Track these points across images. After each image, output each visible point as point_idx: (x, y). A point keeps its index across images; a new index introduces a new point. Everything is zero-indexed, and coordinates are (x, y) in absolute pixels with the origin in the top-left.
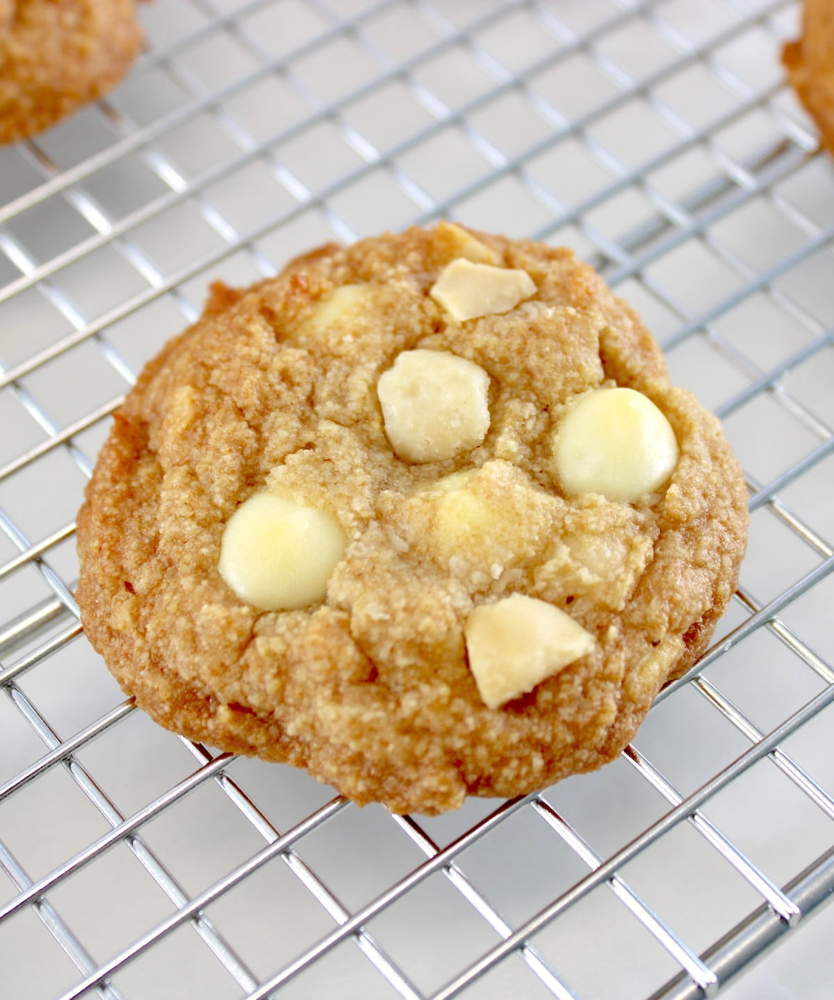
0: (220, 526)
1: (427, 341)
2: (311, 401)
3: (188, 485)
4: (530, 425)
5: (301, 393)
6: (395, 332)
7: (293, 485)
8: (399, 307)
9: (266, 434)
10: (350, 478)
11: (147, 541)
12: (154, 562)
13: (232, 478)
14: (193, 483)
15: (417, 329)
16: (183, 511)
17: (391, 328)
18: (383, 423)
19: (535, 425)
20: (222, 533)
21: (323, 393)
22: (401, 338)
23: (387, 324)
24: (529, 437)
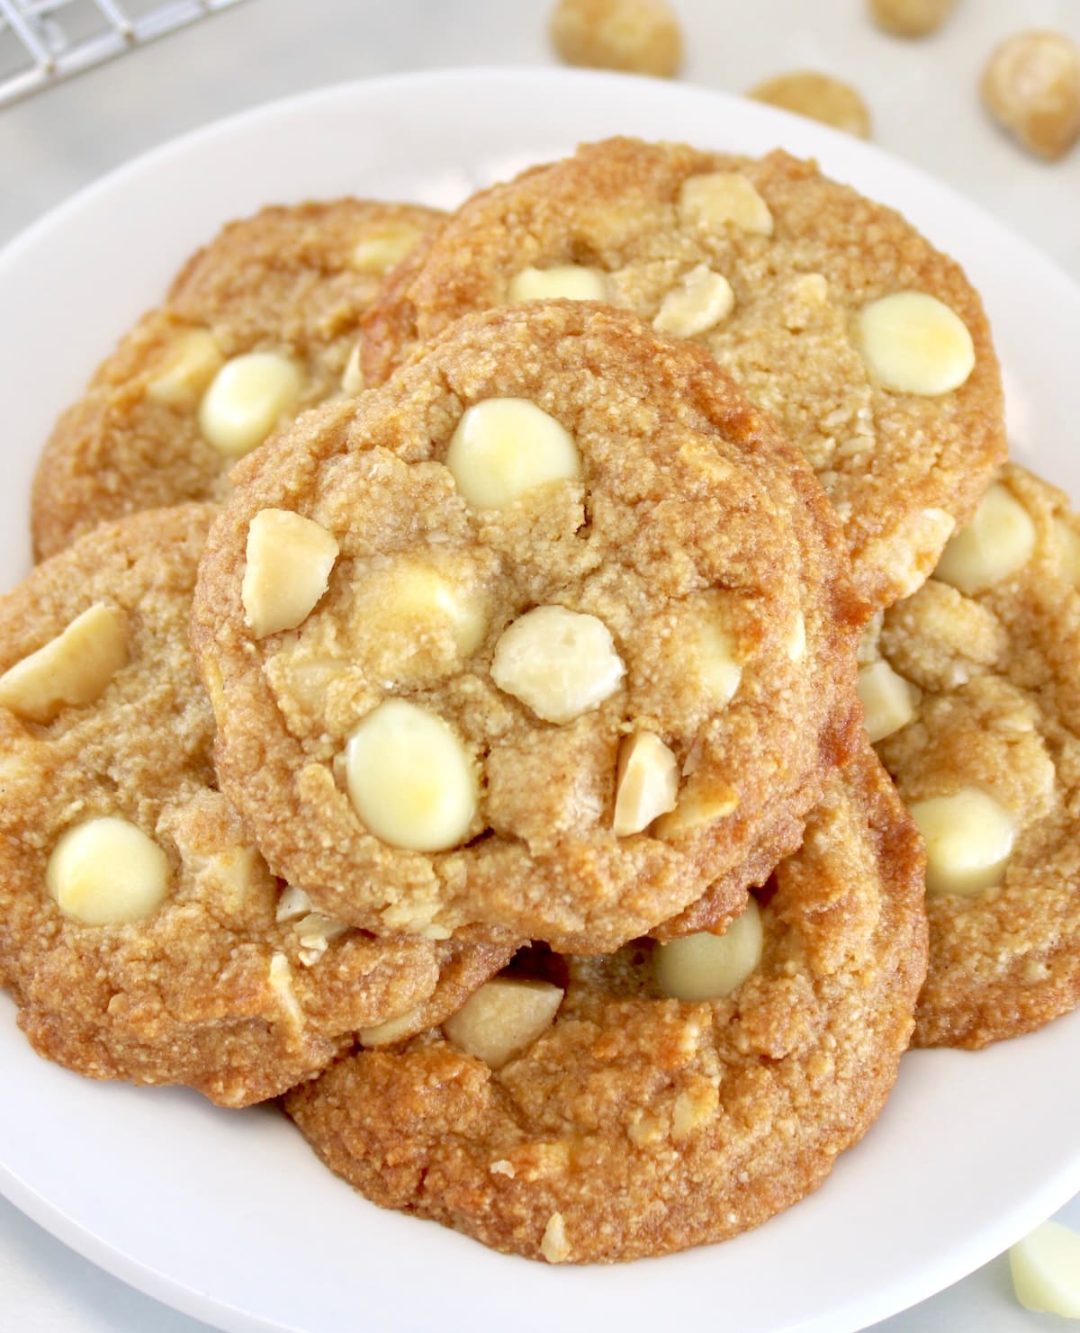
0: (571, 423)
1: (621, 700)
2: (629, 566)
3: (627, 422)
4: (478, 717)
5: (641, 561)
6: (648, 680)
7: (553, 495)
8: (669, 700)
9: (621, 508)
10: (526, 543)
11: (603, 365)
12: (576, 358)
13: (603, 457)
14: (626, 429)
15: (636, 700)
16: (602, 402)
17: (655, 679)
18: (567, 607)
19: (474, 721)
20: (562, 423)
21: (628, 579)
22: (640, 681)
23: (660, 679)
24: (469, 709)
